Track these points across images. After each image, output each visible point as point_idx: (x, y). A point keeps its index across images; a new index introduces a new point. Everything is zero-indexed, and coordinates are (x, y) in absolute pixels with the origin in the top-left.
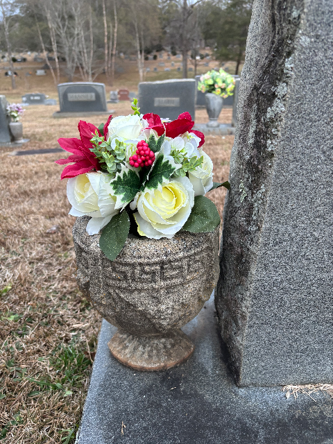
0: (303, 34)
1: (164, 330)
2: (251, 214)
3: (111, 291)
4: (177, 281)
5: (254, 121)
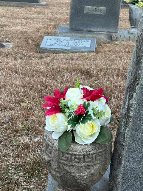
0: (142, 80)
1: (82, 186)
2: (124, 137)
3: (60, 165)
4: (90, 163)
5: (128, 99)
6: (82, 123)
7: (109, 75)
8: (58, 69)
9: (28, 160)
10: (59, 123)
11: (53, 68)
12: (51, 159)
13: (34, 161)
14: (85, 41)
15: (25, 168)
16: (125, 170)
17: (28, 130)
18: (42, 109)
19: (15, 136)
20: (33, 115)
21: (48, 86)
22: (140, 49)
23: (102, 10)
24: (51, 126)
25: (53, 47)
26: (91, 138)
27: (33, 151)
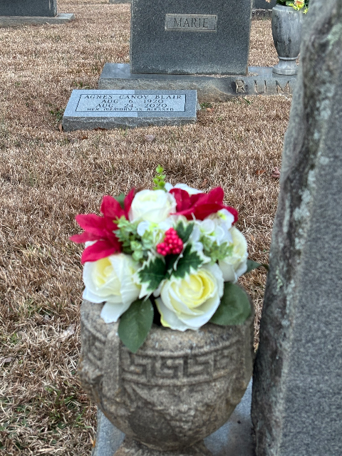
0: (322, 155)
1: (185, 436)
2: (285, 306)
3: (127, 386)
4: (202, 378)
5: (288, 210)
6: (176, 276)
7: (233, 173)
8: (111, 166)
9: (47, 386)
10: (117, 279)
11: (97, 163)
12: (103, 373)
13: (61, 387)
14: (172, 96)
15: (38, 406)
16: (290, 390)
17: (42, 313)
18: (75, 260)
19: (10, 329)
20: (53, 276)
21: (87, 206)
22: (313, 78)
23: (208, 21)
24: (97, 289)
25: (96, 115)
26: (202, 313)
27: (57, 362)
